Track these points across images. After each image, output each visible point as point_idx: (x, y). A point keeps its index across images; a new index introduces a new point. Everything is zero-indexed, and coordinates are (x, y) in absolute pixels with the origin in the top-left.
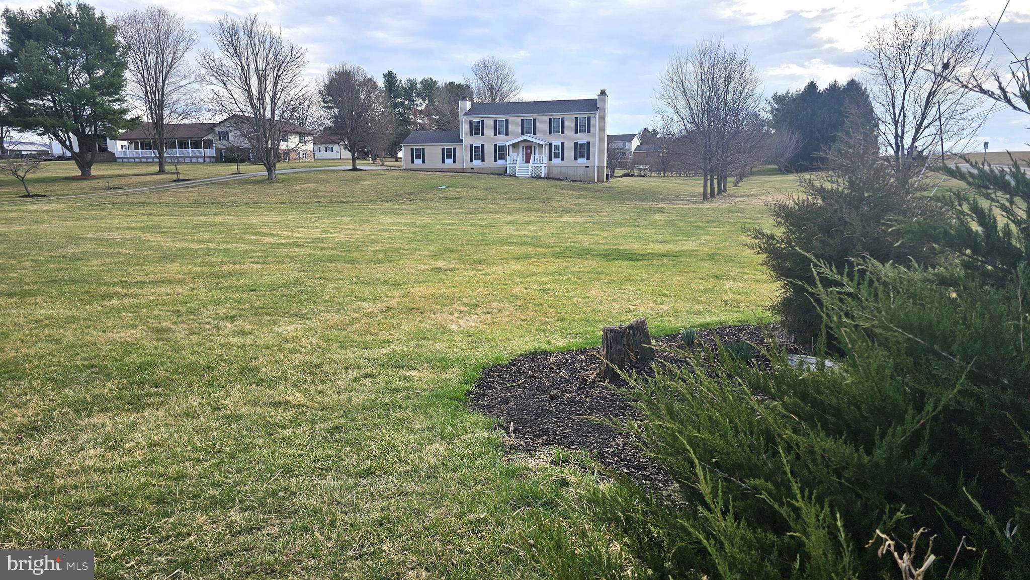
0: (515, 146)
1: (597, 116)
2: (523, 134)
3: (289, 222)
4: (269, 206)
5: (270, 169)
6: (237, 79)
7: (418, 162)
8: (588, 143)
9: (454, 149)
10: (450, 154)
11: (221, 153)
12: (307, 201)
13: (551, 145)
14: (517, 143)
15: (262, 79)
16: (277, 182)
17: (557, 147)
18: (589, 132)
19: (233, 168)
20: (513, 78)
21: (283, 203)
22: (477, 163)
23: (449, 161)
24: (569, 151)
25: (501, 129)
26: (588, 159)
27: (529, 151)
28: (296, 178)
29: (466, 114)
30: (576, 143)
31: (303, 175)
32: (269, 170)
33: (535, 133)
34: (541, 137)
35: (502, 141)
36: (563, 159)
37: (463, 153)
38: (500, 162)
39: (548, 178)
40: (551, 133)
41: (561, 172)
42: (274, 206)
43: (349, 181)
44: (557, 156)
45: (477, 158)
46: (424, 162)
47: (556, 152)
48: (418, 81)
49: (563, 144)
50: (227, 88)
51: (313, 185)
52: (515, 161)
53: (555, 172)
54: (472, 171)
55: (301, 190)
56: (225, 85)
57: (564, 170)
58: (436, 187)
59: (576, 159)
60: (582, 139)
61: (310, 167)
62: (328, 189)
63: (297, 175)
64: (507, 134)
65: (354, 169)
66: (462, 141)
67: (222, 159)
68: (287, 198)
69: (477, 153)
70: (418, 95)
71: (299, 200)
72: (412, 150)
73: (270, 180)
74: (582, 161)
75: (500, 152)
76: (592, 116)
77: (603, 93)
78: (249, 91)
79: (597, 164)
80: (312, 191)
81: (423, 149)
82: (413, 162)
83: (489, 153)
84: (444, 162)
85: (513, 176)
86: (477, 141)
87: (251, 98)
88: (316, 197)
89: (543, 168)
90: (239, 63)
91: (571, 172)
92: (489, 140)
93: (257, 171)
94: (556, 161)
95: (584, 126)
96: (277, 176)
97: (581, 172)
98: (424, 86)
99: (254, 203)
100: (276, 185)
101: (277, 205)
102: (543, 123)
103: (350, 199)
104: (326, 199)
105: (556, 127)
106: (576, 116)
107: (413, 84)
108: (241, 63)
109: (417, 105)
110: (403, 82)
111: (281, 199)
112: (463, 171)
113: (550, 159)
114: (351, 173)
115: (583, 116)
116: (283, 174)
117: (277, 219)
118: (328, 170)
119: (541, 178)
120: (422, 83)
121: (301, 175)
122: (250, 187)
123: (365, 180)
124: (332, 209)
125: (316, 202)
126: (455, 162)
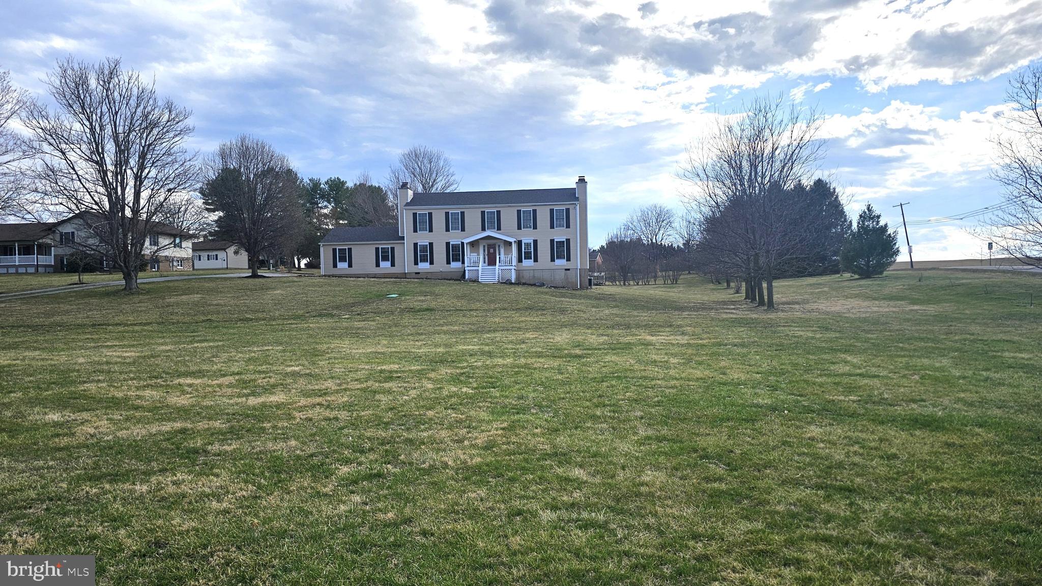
0: (474, 244)
1: (578, 207)
2: (483, 229)
3: (158, 361)
4: (121, 328)
5: (129, 274)
6: (84, 147)
7: (343, 266)
8: (568, 240)
9: (393, 249)
10: (386, 255)
11: (62, 262)
12: (187, 319)
13: (519, 243)
14: (477, 240)
15: (122, 149)
16: (139, 294)
17: (528, 245)
18: (568, 226)
19: (75, 278)
20: (451, 171)
21: (145, 324)
22: (424, 266)
23: (386, 265)
24: (544, 251)
25: (456, 222)
26: (568, 259)
27: (492, 251)
28: (169, 287)
29: (408, 204)
30: (552, 241)
31: (181, 284)
32: (127, 277)
33: (499, 229)
34: (508, 233)
35: (455, 238)
36: (536, 260)
37: (404, 254)
38: (455, 265)
39: (518, 283)
40: (519, 228)
41: (534, 277)
42: (130, 328)
43: (251, 290)
44: (528, 257)
45: (424, 260)
46: (350, 265)
47: (527, 252)
48: (323, 181)
49: (535, 242)
50: (66, 159)
51: (196, 297)
52: (475, 262)
53: (527, 276)
54: (417, 276)
55: (178, 304)
56: (64, 153)
57: (537, 274)
58: (381, 296)
59: (553, 260)
60: (560, 235)
61: (188, 275)
62: (222, 302)
63: (171, 284)
64: (463, 230)
65: (255, 276)
66: (403, 238)
67: (62, 269)
68: (154, 316)
69: (424, 254)
70: (322, 197)
71: (175, 318)
72: (334, 250)
73: (129, 290)
74: (561, 263)
75: (455, 253)
76: (571, 207)
77: (582, 180)
78: (101, 163)
79: (579, 267)
80: (196, 304)
81: (350, 250)
82: (335, 266)
83: (440, 254)
84: (378, 265)
85: (476, 281)
86: (423, 239)
87: (103, 172)
88: (204, 314)
89: (513, 271)
90: (87, 123)
91: (546, 276)
92: (439, 238)
93: (109, 280)
94: (528, 263)
95: (562, 219)
96: (140, 286)
97: (560, 276)
98: (330, 186)
99: (94, 325)
100: (136, 299)
101: (136, 328)
102: (509, 216)
103: (260, 315)
104: (221, 316)
105: (526, 221)
106: (552, 207)
107: (316, 184)
108: (91, 124)
109: (321, 208)
110: (305, 181)
111: (144, 318)
112: (404, 276)
113: (520, 260)
114: (250, 280)
115: (560, 207)
116: (150, 283)
117: (131, 354)
118: (217, 278)
119: (511, 283)
120: (327, 183)
121: (176, 284)
122: (94, 301)
123: (274, 289)
124: (235, 331)
125: (204, 321)
126: (393, 265)
